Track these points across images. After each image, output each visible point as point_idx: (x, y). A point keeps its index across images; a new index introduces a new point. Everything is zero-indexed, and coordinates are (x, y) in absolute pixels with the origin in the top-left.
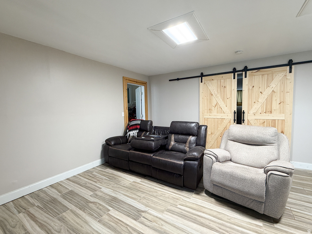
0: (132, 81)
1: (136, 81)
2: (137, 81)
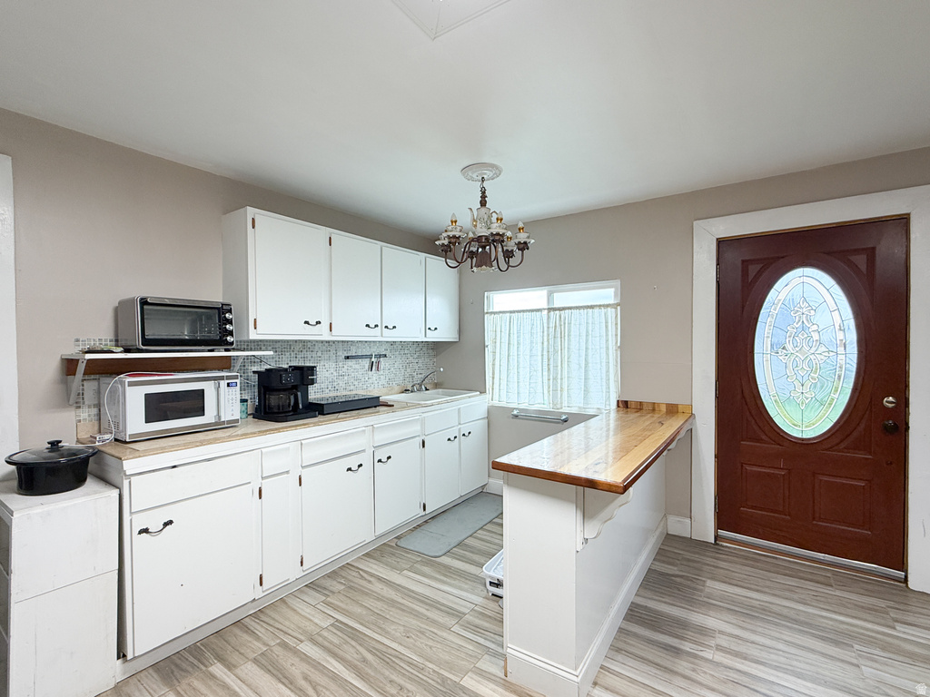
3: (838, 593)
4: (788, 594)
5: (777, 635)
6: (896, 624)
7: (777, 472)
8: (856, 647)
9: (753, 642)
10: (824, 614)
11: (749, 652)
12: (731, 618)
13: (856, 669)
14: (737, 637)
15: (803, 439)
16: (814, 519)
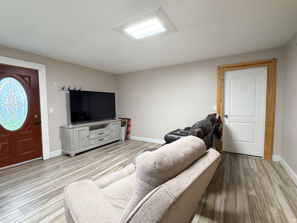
0: (234, 67)
1: (243, 64)
2: (245, 64)
3: (31, 169)
4: (19, 176)
5: (25, 184)
6: (46, 167)
7: (6, 143)
8: (43, 175)
9: (21, 189)
10: (31, 174)
11: (21, 192)
12: (9, 189)
13: (45, 178)
14: (15, 191)
15: (14, 131)
16: (19, 154)
